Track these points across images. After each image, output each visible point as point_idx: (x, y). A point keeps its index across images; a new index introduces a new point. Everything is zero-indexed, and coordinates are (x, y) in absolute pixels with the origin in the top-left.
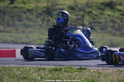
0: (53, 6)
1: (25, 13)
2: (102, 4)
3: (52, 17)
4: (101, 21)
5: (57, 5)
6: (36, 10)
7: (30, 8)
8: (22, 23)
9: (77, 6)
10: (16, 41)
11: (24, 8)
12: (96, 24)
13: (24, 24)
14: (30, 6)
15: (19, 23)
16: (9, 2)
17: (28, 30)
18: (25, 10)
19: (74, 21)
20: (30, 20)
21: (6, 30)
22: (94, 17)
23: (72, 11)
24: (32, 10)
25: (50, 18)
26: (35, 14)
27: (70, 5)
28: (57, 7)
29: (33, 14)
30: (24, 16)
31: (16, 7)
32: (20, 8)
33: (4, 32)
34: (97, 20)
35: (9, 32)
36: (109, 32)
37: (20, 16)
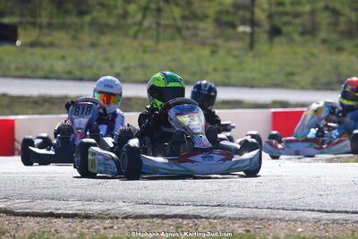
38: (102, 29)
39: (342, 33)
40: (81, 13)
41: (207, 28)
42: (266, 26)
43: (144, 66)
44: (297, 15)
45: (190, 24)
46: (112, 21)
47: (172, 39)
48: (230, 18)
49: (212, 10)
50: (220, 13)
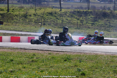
0: (26, 13)
1: (15, 16)
2: (47, 13)
3: (26, 19)
4: (48, 21)
5: (28, 13)
6: (19, 16)
7: (17, 14)
8: (14, 21)
9: (36, 14)
10: (15, 30)
11: (14, 14)
12: (46, 22)
13: (15, 22)
14: (16, 13)
15: (12, 21)
16: (7, 11)
17: (17, 25)
18: (14, 15)
19: (36, 21)
20: (17, 20)
21: (8, 24)
22: (45, 19)
23: (35, 16)
24: (17, 15)
25: (25, 19)
26: (19, 17)
27: (33, 13)
28: (28, 14)
29: (18, 17)
30: (14, 18)
31: (10, 14)
32: (12, 14)
33: (7, 25)
34: (46, 21)
35: (9, 25)
36: (53, 26)
37: (13, 18)
38: (16, 23)
39: (55, 25)
40: (13, 20)
41: (33, 23)
42: (43, 23)
43: (25, 29)
44: (47, 22)
45: (30, 22)
46: (18, 22)
47: (28, 25)
48: (37, 22)
49: (34, 20)
50: (35, 21)
